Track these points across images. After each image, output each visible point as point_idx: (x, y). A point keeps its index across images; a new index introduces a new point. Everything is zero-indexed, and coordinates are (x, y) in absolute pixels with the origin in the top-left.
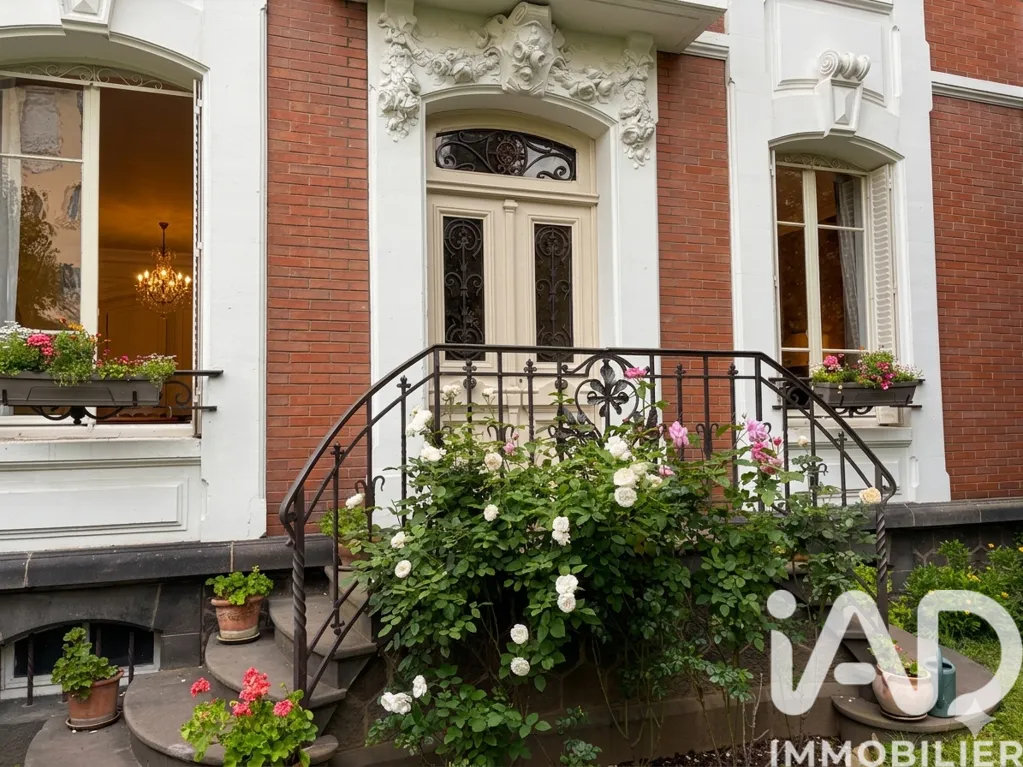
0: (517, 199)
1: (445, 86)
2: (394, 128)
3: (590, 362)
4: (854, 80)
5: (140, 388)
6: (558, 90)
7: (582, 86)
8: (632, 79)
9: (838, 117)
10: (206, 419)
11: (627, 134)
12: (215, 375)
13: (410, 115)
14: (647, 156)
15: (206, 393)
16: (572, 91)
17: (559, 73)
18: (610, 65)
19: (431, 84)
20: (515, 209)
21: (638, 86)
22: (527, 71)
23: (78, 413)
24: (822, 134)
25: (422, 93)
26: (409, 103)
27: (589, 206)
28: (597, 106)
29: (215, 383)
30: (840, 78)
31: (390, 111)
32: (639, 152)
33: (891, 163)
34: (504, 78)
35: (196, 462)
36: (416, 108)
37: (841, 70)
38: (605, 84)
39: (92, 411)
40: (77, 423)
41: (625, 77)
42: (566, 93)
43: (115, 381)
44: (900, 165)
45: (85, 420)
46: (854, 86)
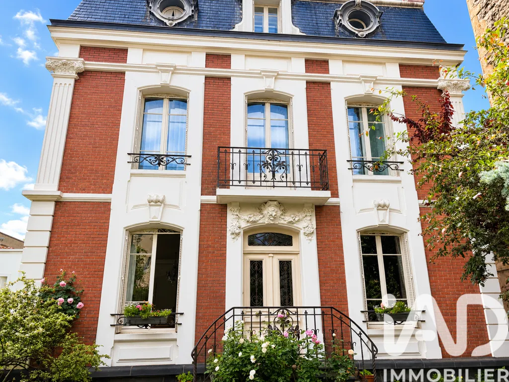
0: (273, 254)
1: (249, 224)
2: (234, 238)
3: (278, 311)
4: (386, 208)
5: (162, 319)
6: (282, 222)
7: (289, 220)
8: (306, 216)
9: (381, 220)
10: (179, 327)
11: (305, 233)
12: (182, 314)
13: (238, 234)
14: (312, 239)
15: (179, 319)
16: (287, 222)
17: (283, 217)
18: (299, 212)
19: (244, 225)
20: (273, 257)
21: (309, 218)
22: (272, 218)
23: (146, 326)
24: (377, 226)
25: (242, 227)
26: (237, 231)
27: (297, 254)
28: (295, 225)
29: (182, 316)
30: (380, 208)
31: (233, 234)
32: (310, 238)
33: (406, 232)
34: (266, 221)
35: (175, 340)
36: (240, 233)
37: (379, 205)
38: (297, 219)
39: (150, 325)
40: (146, 328)
41: (304, 215)
42: (285, 222)
43: (156, 317)
44: (408, 233)
45: (148, 327)
46: (386, 210)
